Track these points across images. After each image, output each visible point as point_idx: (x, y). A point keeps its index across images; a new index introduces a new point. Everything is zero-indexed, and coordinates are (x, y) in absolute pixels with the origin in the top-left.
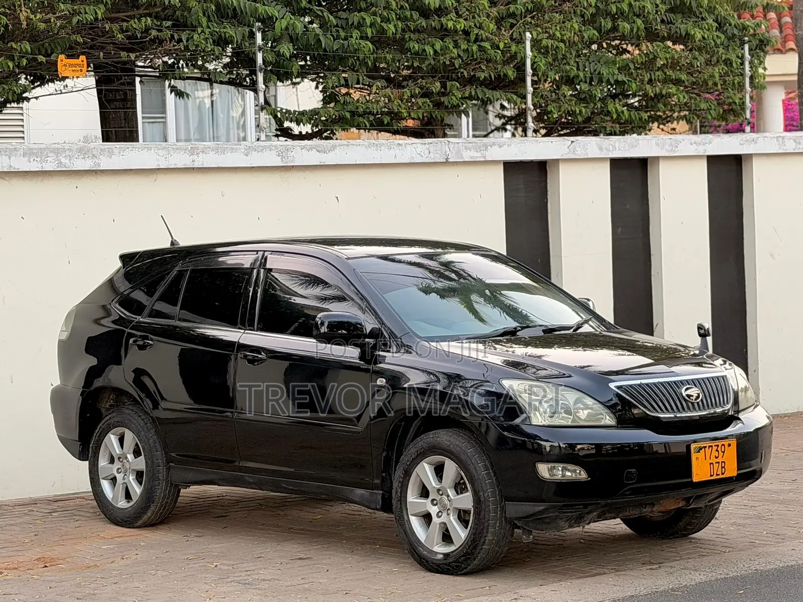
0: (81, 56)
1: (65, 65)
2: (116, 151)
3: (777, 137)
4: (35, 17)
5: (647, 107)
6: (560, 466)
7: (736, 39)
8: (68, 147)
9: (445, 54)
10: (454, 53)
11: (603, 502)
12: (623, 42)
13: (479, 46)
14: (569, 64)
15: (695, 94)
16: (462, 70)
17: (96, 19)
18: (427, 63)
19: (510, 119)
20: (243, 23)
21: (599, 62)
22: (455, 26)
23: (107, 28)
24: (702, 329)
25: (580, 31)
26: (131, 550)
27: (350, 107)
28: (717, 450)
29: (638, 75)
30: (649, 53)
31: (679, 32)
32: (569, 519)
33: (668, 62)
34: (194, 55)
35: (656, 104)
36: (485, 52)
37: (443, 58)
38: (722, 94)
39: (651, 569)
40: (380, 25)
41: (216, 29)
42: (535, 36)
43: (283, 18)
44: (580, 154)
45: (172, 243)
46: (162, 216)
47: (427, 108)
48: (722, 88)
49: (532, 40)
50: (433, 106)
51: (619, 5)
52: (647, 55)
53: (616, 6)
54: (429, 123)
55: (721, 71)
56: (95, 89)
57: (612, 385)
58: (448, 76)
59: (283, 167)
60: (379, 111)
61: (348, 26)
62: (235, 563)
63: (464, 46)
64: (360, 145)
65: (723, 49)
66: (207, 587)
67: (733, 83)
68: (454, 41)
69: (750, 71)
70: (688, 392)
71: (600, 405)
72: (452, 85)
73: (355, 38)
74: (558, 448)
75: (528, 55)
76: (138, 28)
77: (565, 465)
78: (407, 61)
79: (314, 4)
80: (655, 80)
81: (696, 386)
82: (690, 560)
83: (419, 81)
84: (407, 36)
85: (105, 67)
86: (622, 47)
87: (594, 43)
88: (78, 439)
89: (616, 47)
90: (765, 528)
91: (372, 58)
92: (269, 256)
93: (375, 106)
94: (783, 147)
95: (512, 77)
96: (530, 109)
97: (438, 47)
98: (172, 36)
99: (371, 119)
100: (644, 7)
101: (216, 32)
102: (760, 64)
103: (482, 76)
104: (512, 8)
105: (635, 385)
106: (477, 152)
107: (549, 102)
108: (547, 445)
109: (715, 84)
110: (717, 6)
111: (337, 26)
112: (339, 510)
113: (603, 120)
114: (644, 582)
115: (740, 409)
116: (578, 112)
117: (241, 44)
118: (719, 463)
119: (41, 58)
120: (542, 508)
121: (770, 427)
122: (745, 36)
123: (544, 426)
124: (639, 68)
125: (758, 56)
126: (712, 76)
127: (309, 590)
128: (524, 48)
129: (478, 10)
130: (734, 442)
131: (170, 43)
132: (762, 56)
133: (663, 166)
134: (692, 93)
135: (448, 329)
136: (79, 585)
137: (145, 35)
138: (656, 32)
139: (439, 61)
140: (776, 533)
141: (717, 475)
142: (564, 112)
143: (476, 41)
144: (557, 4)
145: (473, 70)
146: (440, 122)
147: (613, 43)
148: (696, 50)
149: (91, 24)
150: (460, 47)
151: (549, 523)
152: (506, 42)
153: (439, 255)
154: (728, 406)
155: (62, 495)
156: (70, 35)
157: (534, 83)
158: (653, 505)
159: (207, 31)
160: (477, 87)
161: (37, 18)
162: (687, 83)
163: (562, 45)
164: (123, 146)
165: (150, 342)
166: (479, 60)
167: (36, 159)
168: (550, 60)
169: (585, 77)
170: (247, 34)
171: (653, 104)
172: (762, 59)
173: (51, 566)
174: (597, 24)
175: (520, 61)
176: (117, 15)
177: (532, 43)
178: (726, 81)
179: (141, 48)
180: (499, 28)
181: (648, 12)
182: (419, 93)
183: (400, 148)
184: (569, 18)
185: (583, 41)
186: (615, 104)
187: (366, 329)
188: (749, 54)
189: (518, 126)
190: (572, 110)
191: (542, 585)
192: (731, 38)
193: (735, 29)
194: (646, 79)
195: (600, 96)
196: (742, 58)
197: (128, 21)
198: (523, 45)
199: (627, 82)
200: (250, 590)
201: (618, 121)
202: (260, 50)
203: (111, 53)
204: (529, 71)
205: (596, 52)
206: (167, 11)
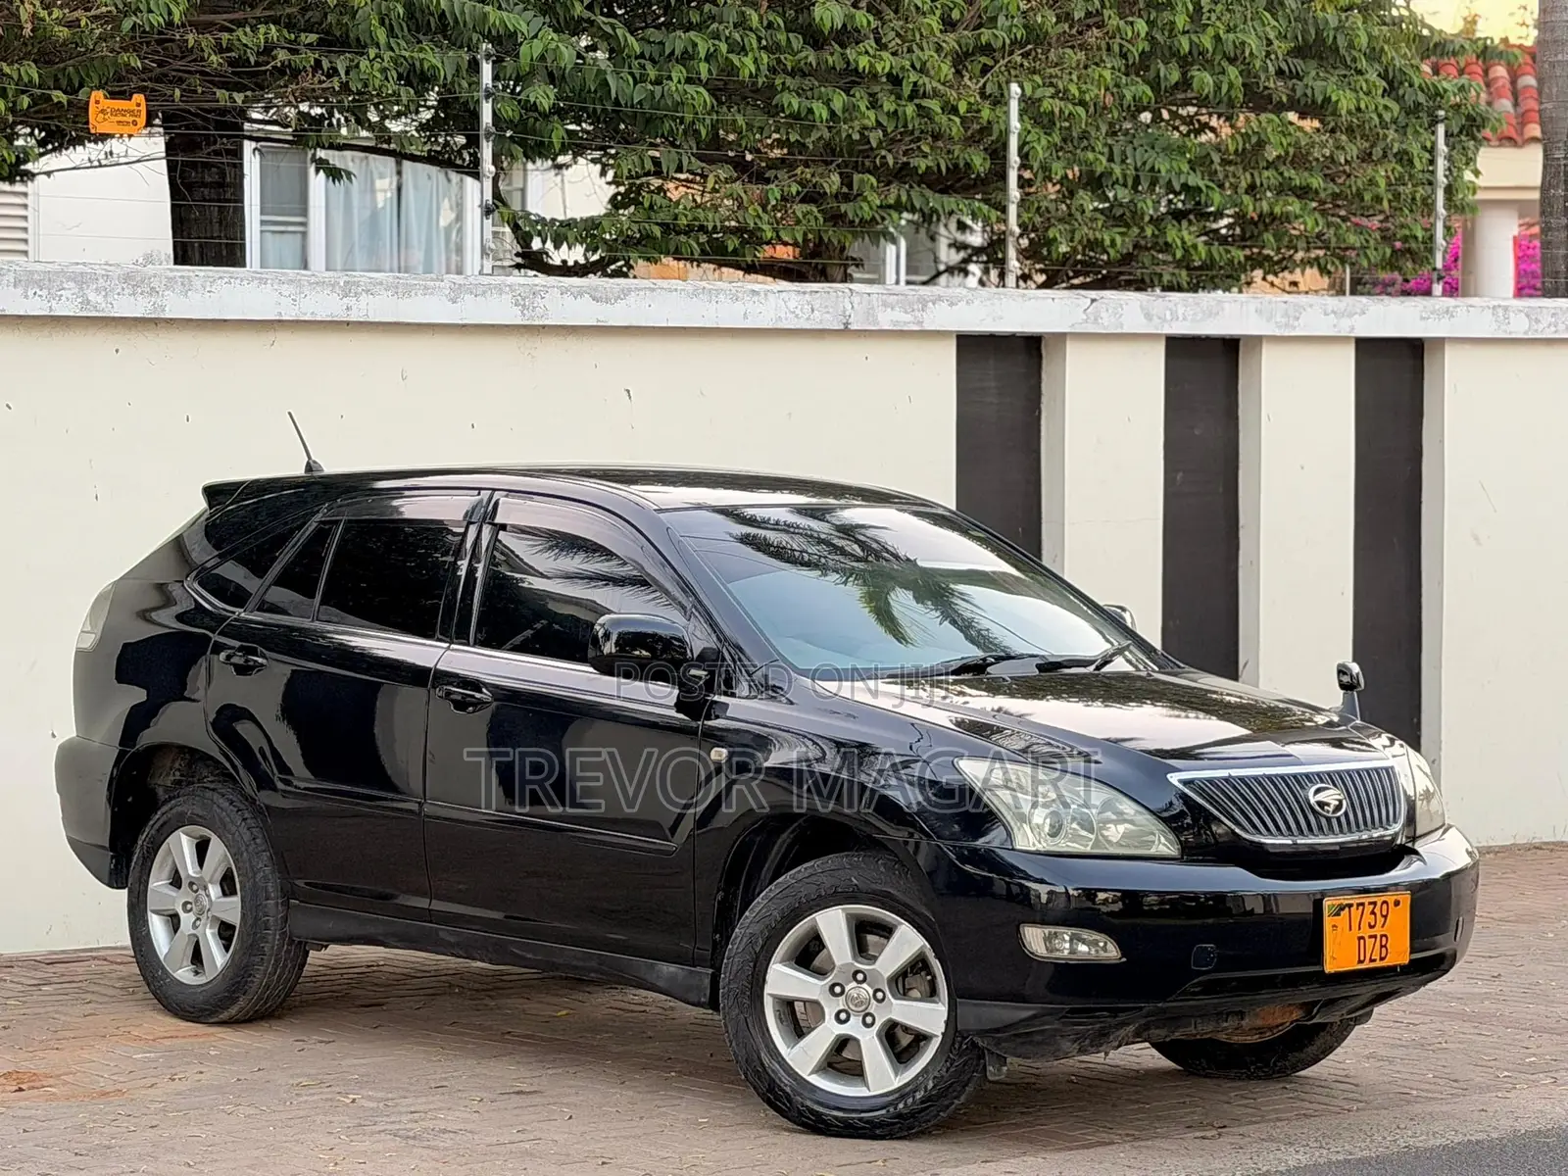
0: (135, 96)
1: (102, 111)
2: (197, 283)
3: (1494, 307)
4: (50, 14)
5: (1243, 238)
6: (1066, 933)
7: (1422, 111)
8: (104, 272)
9: (852, 120)
10: (868, 117)
11: (1148, 1007)
12: (1204, 111)
13: (919, 106)
14: (1093, 150)
15: (1339, 217)
16: (883, 153)
17: (170, 24)
18: (815, 135)
19: (978, 251)
20: (458, 44)
21: (1153, 148)
22: (872, 65)
23: (191, 43)
24: (1345, 673)
25: (1117, 85)
26: (188, 1063)
27: (662, 217)
28: (1373, 913)
29: (1227, 176)
30: (1250, 132)
31: (1310, 95)
32: (1079, 1038)
33: (1287, 153)
34: (358, 101)
35: (1260, 234)
36: (930, 119)
37: (846, 127)
38: (1391, 219)
39: (1203, 1138)
40: (727, 58)
41: (404, 53)
42: (1028, 92)
43: (536, 36)
44: (1107, 325)
45: (309, 468)
46: (290, 414)
47: (813, 223)
48: (1390, 207)
49: (1023, 99)
50: (825, 221)
51: (1194, 38)
52: (1246, 137)
53: (1190, 38)
54: (815, 253)
55: (1390, 173)
56: (164, 162)
57: (1174, 778)
58: (857, 162)
59: (525, 326)
60: (718, 224)
61: (663, 59)
62: (390, 1095)
63: (889, 106)
64: (676, 290)
65: (1396, 131)
66: (332, 1141)
67: (1414, 199)
68: (870, 95)
69: (1446, 176)
70: (1321, 797)
71: (1148, 816)
72: (862, 181)
73: (675, 80)
74: (1064, 897)
75: (1012, 129)
76: (250, 45)
77: (1074, 930)
78: (777, 131)
79: (597, 11)
80: (1262, 185)
81: (1335, 785)
82: (1278, 1124)
83: (798, 171)
84: (778, 82)
85: (184, 119)
86: (1198, 121)
87: (1145, 109)
88: (107, 845)
89: (1188, 120)
90: (1433, 1067)
91: (708, 122)
92: (502, 500)
93: (710, 216)
94: (1503, 327)
95: (982, 169)
96: (1012, 234)
97: (838, 104)
98: (318, 63)
99: (701, 241)
100: (1243, 43)
101: (404, 57)
102: (1467, 164)
103: (922, 164)
104: (986, 35)
105: (1218, 779)
106: (906, 312)
107: (1053, 221)
108: (1043, 890)
109: (1378, 199)
110: (1386, 47)
111: (642, 56)
112: (602, 1002)
113: (1156, 262)
114: (1188, 1162)
115: (1418, 833)
116: (1107, 242)
117: (453, 83)
118: (1375, 937)
119: (58, 96)
120: (1030, 1013)
121: (1473, 872)
122: (1440, 107)
123: (1038, 853)
124: (1230, 163)
125: (1464, 148)
126: (1372, 182)
127: (531, 1155)
128: (1007, 113)
129: (918, 37)
130: (1406, 898)
131: (314, 76)
132: (1472, 148)
133: (1269, 355)
134: (1333, 215)
135: (851, 655)
136: (81, 1128)
137: (265, 58)
138: (1266, 93)
139: (839, 132)
140: (1453, 1077)
141: (1372, 961)
142: (1080, 242)
143: (911, 98)
144: (1074, 31)
145: (905, 153)
146: (837, 251)
147: (1183, 112)
148: (1342, 132)
149: (160, 33)
150: (881, 106)
151: (1039, 1043)
152: (972, 100)
153: (830, 510)
154: (1397, 827)
155: (63, 952)
156: (119, 53)
157: (1023, 183)
158: (1241, 1015)
159: (387, 55)
160: (911, 187)
161: (54, 16)
162: (1323, 195)
163: (1080, 110)
164: (211, 274)
165: (260, 660)
166: (917, 133)
167: (39, 293)
168: (1057, 138)
169: (1125, 176)
170: (465, 66)
171: (1256, 232)
172: (1470, 155)
173: (29, 1089)
174: (1152, 74)
175: (998, 140)
176: (212, 17)
177: (1023, 104)
178: (1399, 194)
179: (256, 84)
180: (958, 73)
181: (1251, 54)
182: (798, 193)
183: (756, 298)
184: (1097, 60)
185: (1122, 106)
186: (1180, 230)
187: (691, 651)
188: (1447, 145)
189: (991, 265)
190: (1096, 239)
191: (987, 1162)
192: (1414, 110)
193: (1419, 93)
194: (1244, 184)
195: (1151, 212)
196: (1432, 150)
197: (231, 31)
198: (1005, 109)
199: (1204, 189)
200: (415, 1150)
201: (1185, 263)
202: (487, 97)
203: (195, 92)
204: (1014, 158)
205: (1148, 126)
206: (310, 14)
